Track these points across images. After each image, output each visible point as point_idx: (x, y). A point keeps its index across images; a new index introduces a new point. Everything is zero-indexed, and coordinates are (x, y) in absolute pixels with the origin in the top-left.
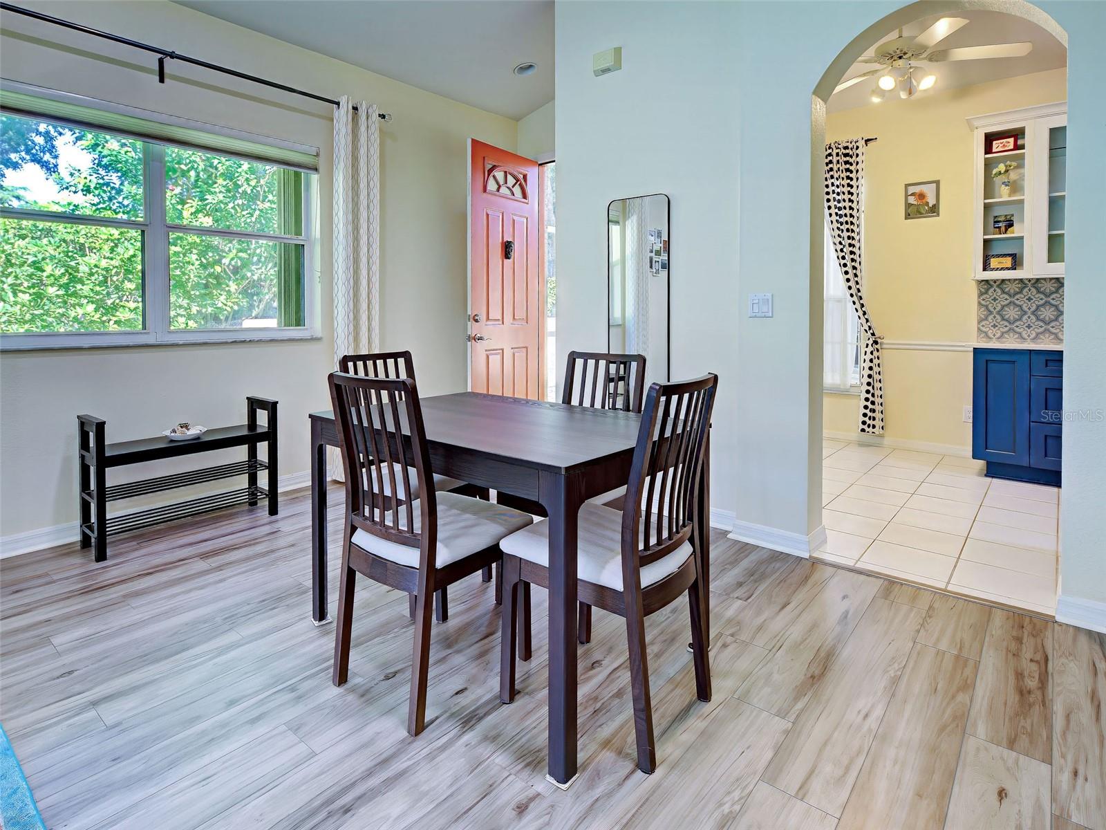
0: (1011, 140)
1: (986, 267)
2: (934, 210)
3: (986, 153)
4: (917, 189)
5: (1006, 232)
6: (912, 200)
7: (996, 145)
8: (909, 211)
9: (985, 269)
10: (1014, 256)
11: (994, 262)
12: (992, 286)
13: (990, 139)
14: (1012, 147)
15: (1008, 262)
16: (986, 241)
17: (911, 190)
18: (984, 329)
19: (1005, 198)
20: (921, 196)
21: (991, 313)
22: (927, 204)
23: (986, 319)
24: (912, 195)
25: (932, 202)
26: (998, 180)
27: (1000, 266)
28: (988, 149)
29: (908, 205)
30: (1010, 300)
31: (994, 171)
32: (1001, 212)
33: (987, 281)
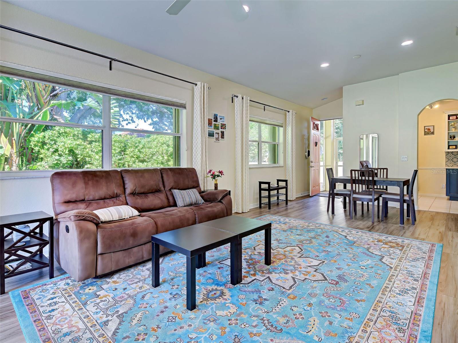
0: (455, 117)
1: (449, 148)
2: (433, 133)
3: (448, 120)
4: (428, 128)
5: (453, 140)
6: (426, 130)
7: (451, 118)
8: (425, 133)
9: (448, 149)
10: (456, 146)
11: (450, 147)
12: (449, 153)
13: (449, 116)
14: (455, 118)
15: (454, 147)
16: (448, 142)
17: (426, 128)
18: (447, 164)
19: (454, 131)
20: (429, 129)
21: (449, 160)
22: (431, 131)
23: (448, 161)
24: (426, 129)
25: (432, 131)
26: (451, 127)
27: (452, 148)
28: (449, 119)
29: (425, 132)
30: (454, 156)
31: (451, 124)
32: (452, 134)
33: (448, 152)
